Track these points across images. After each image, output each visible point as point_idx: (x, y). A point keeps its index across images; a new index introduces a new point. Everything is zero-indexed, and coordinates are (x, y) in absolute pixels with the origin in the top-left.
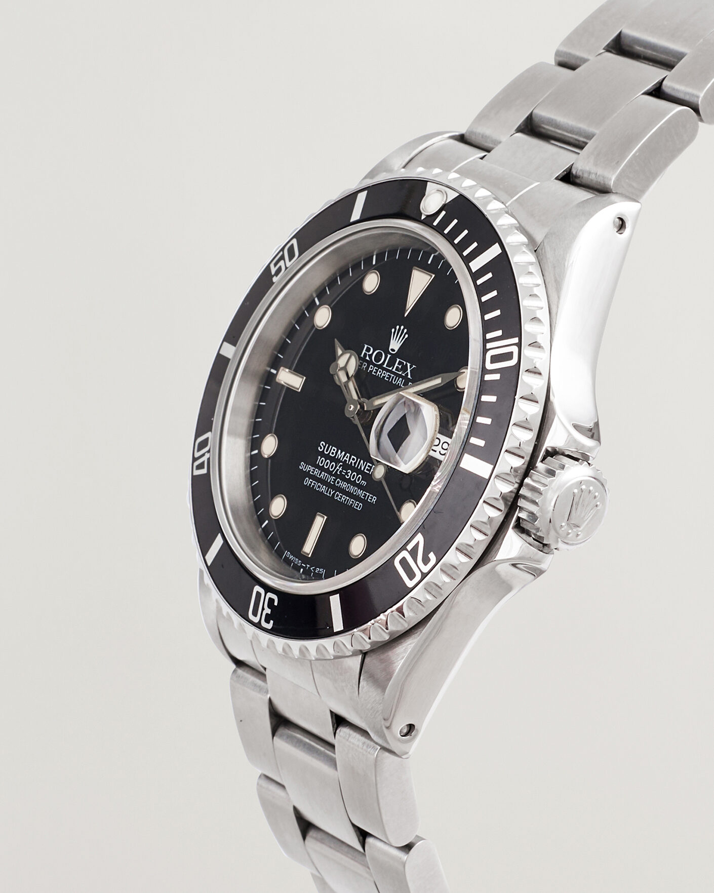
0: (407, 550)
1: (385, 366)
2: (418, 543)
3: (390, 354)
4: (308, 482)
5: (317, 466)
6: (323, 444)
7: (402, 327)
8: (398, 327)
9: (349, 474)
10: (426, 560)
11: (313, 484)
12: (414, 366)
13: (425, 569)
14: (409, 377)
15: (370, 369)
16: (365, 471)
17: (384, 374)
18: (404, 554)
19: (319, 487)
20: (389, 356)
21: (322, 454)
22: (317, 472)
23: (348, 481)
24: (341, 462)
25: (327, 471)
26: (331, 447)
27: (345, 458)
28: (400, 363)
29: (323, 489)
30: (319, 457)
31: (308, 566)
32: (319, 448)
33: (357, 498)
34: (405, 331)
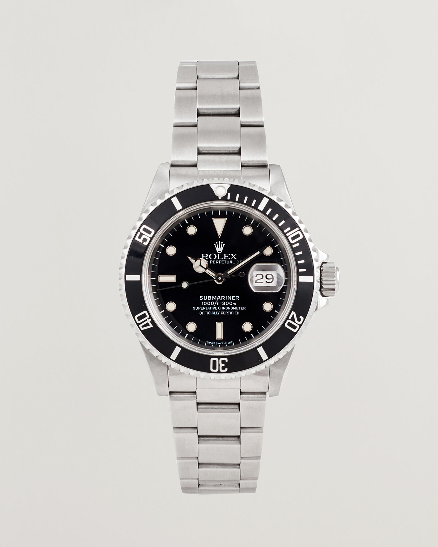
0: (289, 319)
1: (219, 258)
2: (293, 315)
3: (219, 253)
4: (201, 313)
5: (204, 306)
6: (201, 297)
7: (219, 242)
8: (217, 243)
9: (224, 303)
10: (299, 320)
11: (205, 313)
12: (235, 254)
13: (300, 323)
14: (235, 258)
15: (211, 262)
16: (232, 299)
17: (220, 261)
18: (288, 321)
19: (209, 313)
20: (219, 255)
21: (204, 301)
22: (204, 308)
23: (225, 306)
24: (217, 300)
25: (211, 306)
26: (207, 297)
27: (218, 298)
28: (226, 255)
29: (213, 313)
30: (203, 302)
31: (222, 343)
32: (200, 299)
33: (234, 310)
34: (222, 243)
